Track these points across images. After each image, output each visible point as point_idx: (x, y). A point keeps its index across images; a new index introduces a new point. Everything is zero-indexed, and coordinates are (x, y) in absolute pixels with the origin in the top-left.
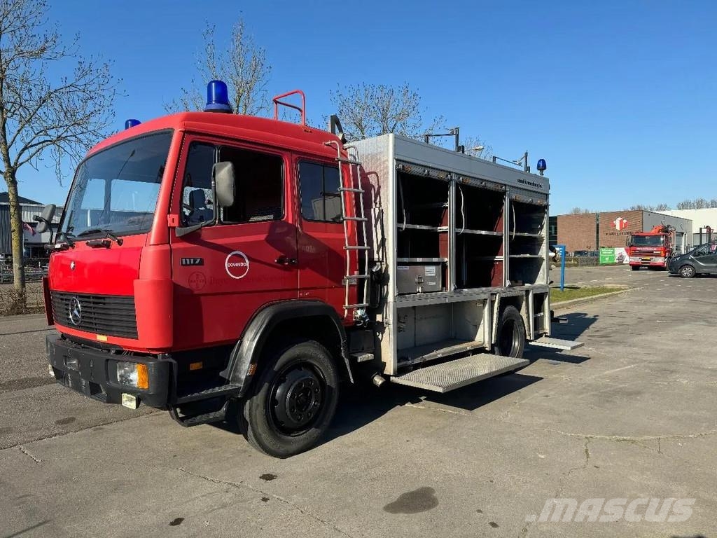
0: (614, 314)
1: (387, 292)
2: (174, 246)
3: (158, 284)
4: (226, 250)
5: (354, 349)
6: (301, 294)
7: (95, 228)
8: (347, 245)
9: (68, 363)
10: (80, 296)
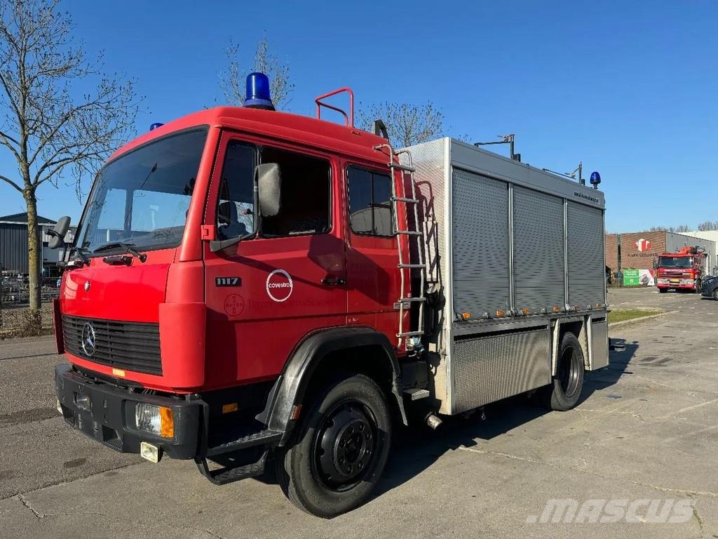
0: (660, 339)
1: (443, 318)
2: (208, 263)
3: (187, 308)
4: (267, 268)
5: (408, 384)
6: (350, 321)
7: (114, 242)
8: (401, 263)
9: (77, 401)
10: (95, 322)
